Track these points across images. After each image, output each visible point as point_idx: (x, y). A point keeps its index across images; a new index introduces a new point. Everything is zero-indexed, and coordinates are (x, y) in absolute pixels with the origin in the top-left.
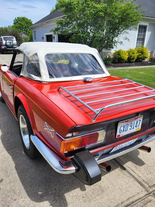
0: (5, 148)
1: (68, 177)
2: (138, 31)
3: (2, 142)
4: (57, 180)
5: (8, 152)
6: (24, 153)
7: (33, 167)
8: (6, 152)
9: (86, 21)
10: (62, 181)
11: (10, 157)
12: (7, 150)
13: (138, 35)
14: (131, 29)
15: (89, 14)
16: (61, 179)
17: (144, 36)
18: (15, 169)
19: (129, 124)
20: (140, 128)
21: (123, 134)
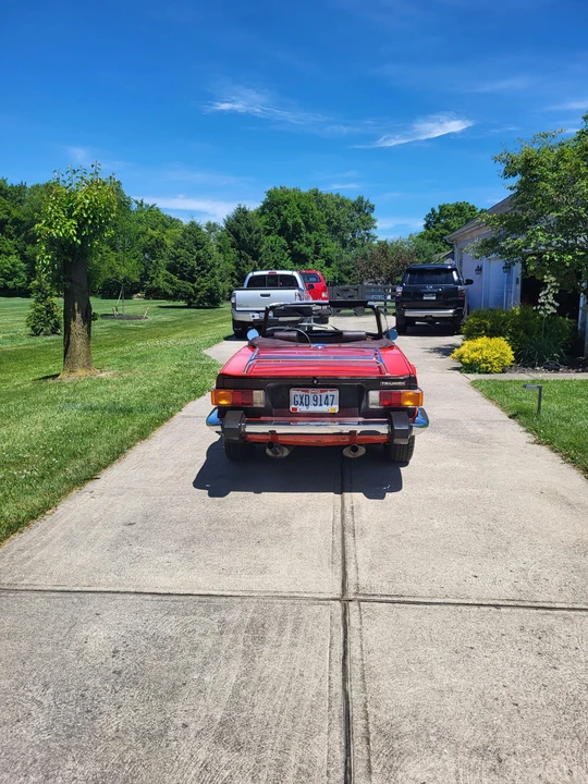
19: (311, 396)
20: (335, 408)
21: (302, 409)
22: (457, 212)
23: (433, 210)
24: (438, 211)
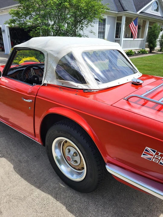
0: (32, 184)
1: (140, 204)
2: (98, 24)
3: (21, 176)
4: (131, 212)
5: (41, 190)
6: (64, 186)
7: (90, 202)
8: (38, 191)
9: (50, 11)
10: (137, 212)
11: (50, 197)
12: (39, 188)
13: (99, 28)
14: (95, 22)
15: (52, 4)
16: (134, 209)
17: (104, 29)
18: (69, 213)
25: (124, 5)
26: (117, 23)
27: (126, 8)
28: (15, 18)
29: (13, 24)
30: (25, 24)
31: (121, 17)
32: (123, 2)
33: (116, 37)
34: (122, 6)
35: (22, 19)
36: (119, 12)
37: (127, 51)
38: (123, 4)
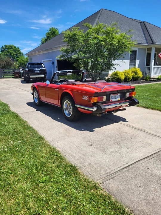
19: (115, 96)
20: (119, 99)
21: (113, 100)
22: (10, 47)
23: (2, 46)
24: (4, 47)
25: (154, 39)
26: (148, 54)
27: (155, 41)
28: (64, 54)
29: (62, 58)
30: (71, 58)
31: (151, 48)
32: (153, 36)
33: (147, 65)
34: (151, 39)
35: (69, 55)
36: (149, 45)
37: (158, 77)
38: (153, 37)
